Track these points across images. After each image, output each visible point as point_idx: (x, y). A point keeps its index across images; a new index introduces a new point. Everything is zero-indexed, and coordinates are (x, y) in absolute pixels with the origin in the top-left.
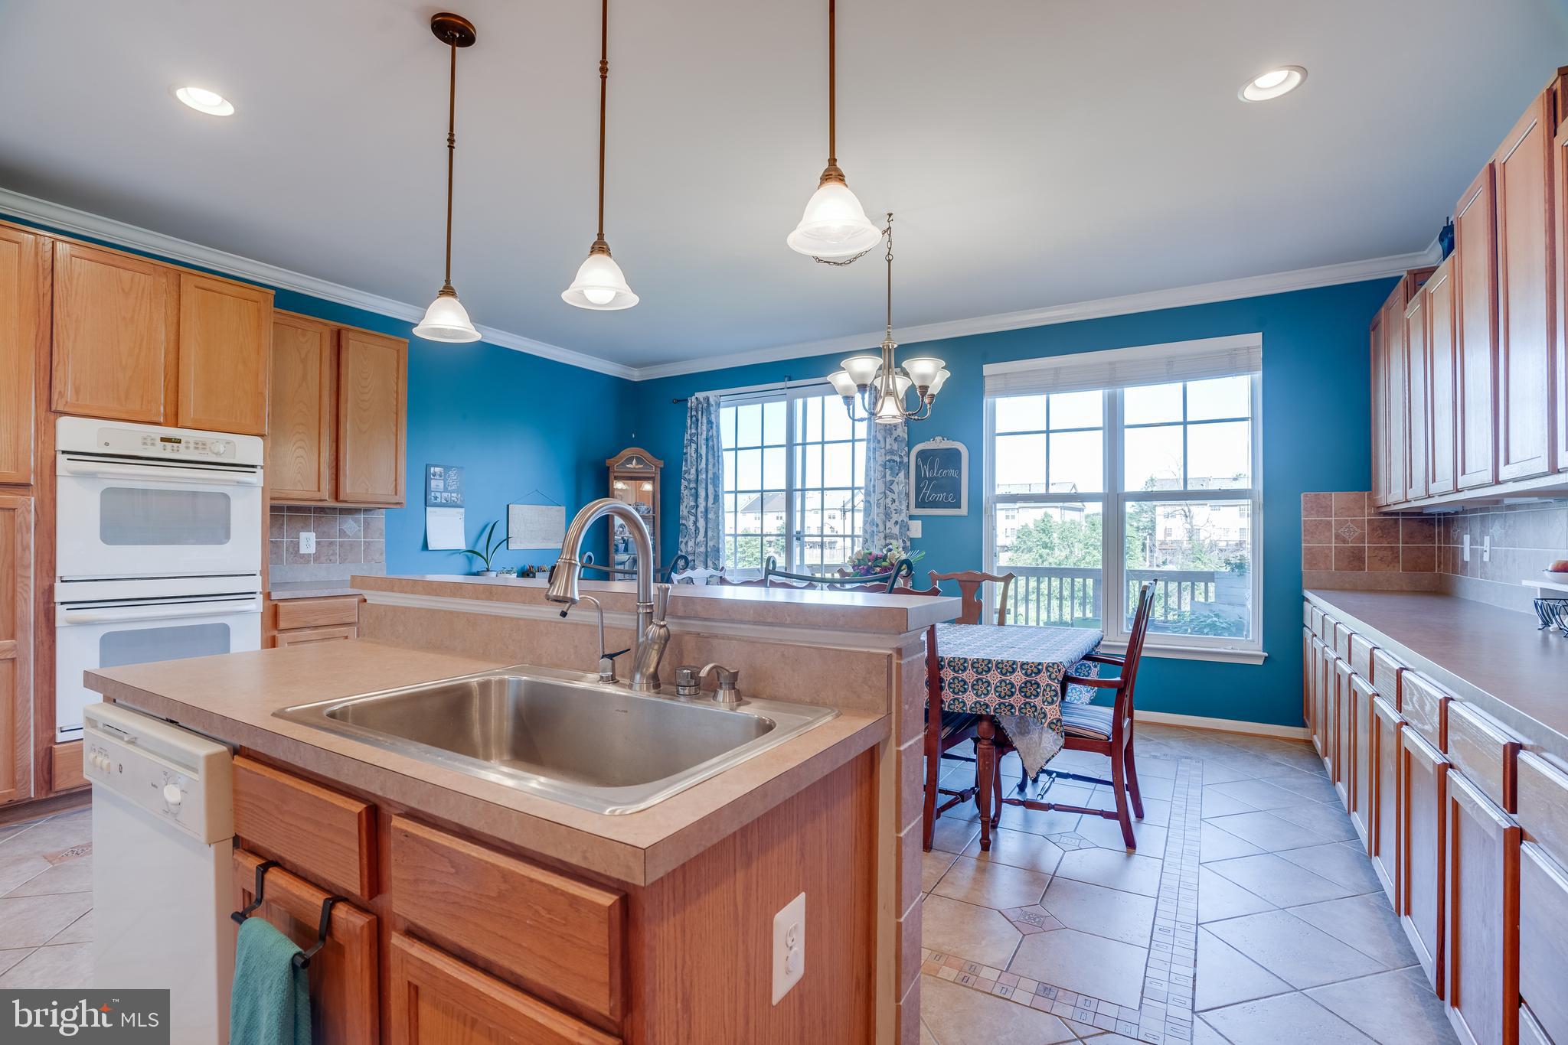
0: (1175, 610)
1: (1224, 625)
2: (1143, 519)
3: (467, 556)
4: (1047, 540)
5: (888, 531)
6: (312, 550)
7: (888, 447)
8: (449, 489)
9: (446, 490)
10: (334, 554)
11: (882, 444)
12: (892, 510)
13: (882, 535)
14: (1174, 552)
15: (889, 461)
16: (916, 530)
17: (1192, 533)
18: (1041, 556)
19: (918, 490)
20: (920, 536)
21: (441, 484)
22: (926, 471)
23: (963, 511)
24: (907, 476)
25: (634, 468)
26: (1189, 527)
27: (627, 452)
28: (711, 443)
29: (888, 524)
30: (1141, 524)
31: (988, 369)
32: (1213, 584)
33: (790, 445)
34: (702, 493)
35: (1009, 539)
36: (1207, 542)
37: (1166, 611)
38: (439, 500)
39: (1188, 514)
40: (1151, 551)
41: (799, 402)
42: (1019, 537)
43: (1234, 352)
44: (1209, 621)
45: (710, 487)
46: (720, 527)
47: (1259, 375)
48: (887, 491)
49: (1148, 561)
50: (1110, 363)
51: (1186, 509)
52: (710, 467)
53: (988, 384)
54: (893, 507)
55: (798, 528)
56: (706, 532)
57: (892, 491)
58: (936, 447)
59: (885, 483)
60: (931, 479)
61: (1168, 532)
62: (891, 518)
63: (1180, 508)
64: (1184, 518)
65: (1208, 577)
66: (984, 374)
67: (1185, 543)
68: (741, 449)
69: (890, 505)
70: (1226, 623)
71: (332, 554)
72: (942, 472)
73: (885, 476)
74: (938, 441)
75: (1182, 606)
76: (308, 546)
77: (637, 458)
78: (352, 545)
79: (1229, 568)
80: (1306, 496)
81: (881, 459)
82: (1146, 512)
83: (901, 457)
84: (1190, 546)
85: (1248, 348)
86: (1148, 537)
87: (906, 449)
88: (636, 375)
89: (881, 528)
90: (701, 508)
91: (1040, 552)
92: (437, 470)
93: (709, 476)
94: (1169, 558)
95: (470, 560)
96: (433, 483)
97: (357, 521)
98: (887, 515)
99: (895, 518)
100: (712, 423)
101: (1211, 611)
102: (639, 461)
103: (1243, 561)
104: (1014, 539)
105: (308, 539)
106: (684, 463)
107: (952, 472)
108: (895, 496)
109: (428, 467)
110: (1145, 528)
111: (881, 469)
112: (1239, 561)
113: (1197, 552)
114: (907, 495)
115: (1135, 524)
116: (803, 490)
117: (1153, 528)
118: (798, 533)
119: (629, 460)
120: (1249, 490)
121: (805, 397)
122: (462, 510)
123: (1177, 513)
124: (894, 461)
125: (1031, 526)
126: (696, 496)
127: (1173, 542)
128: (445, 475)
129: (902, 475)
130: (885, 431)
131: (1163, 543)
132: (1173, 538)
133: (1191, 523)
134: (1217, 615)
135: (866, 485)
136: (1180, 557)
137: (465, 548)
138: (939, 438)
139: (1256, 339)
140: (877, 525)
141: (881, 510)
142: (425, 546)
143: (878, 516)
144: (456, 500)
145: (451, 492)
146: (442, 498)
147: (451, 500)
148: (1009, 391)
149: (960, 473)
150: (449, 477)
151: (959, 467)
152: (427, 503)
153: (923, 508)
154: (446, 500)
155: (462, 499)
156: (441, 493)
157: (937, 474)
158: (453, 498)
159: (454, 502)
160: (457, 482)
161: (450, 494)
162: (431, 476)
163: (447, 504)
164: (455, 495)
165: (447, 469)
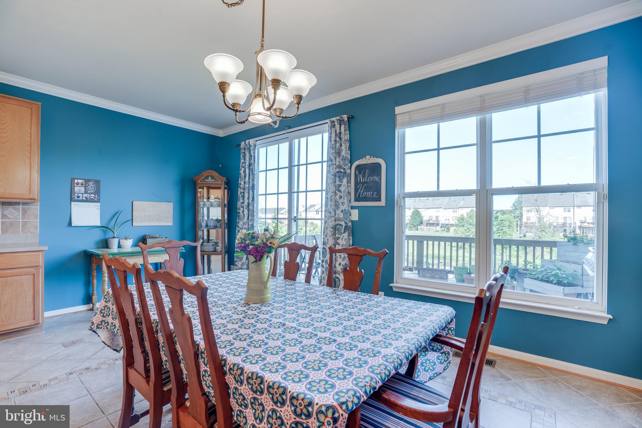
0: (531, 263)
1: (564, 276)
2: (517, 213)
3: (103, 230)
4: (471, 222)
5: (337, 216)
7: (337, 163)
8: (89, 192)
9: (86, 192)
11: (334, 163)
12: (340, 203)
13: (333, 219)
14: (531, 227)
15: (338, 172)
16: (355, 215)
17: (540, 219)
18: (468, 229)
19: (356, 190)
20: (357, 219)
21: (83, 189)
22: (361, 178)
23: (383, 203)
24: (349, 182)
25: (210, 182)
26: (538, 216)
27: (206, 173)
28: (251, 167)
29: (337, 212)
30: (515, 215)
31: (399, 110)
32: (556, 248)
33: (290, 167)
34: (246, 195)
35: (454, 221)
36: (548, 223)
37: (525, 263)
38: (81, 198)
39: (538, 210)
40: (520, 227)
41: (296, 141)
42: (458, 220)
43: (581, 76)
44: (554, 273)
45: (251, 191)
46: (255, 214)
47: (603, 93)
48: (337, 191)
49: (519, 231)
50: (481, 96)
51: (537, 208)
52: (251, 180)
53: (399, 119)
54: (341, 201)
55: (295, 215)
56: (248, 217)
57: (340, 191)
58: (367, 162)
59: (335, 186)
60: (363, 183)
61: (528, 219)
62: (339, 208)
63: (535, 207)
64: (536, 212)
65: (552, 244)
66: (396, 114)
67: (537, 223)
68: (269, 170)
69: (338, 200)
70: (566, 274)
72: (370, 178)
73: (335, 182)
74: (368, 159)
75: (536, 260)
77: (211, 176)
78: (13, 223)
79: (566, 240)
81: (333, 171)
82: (518, 210)
83: (344, 169)
84: (539, 225)
85: (594, 71)
86: (519, 221)
87: (349, 164)
88: (221, 133)
89: (333, 214)
90: (246, 204)
91: (468, 227)
92: (80, 181)
93: (250, 186)
94: (529, 230)
95: (105, 233)
96: (77, 189)
97: (17, 209)
98: (337, 206)
100: (251, 156)
101: (555, 265)
102: (213, 177)
103: (575, 236)
104: (456, 221)
106: (240, 179)
107: (376, 178)
108: (342, 194)
109: (73, 180)
110: (517, 217)
111: (333, 177)
112: (573, 236)
113: (542, 228)
114: (349, 193)
115: (513, 215)
116: (298, 192)
117: (521, 217)
118: (295, 217)
119: (207, 177)
120: (595, 184)
121: (298, 138)
122: (99, 204)
123: (533, 210)
124: (341, 172)
125: (465, 216)
126: (243, 197)
127: (531, 223)
128: (85, 184)
129: (345, 180)
130: (336, 154)
131: (526, 223)
132: (531, 221)
133: (540, 214)
134: (559, 269)
135: (326, 188)
136: (534, 230)
137: (100, 225)
138: (368, 157)
139: (602, 62)
140: (330, 213)
141: (333, 203)
142: (70, 224)
143: (330, 207)
144: (94, 198)
145: (90, 194)
146: (82, 197)
147: (90, 198)
148: (412, 123)
149: (380, 179)
150: (89, 185)
151: (379, 175)
152: (72, 200)
153: (359, 201)
154: (86, 198)
155: (98, 197)
156: (82, 194)
157: (367, 180)
158: (91, 197)
159: (92, 199)
160: (94, 188)
161: (89, 195)
162: (75, 185)
163: (87, 200)
164: (93, 195)
165: (87, 181)
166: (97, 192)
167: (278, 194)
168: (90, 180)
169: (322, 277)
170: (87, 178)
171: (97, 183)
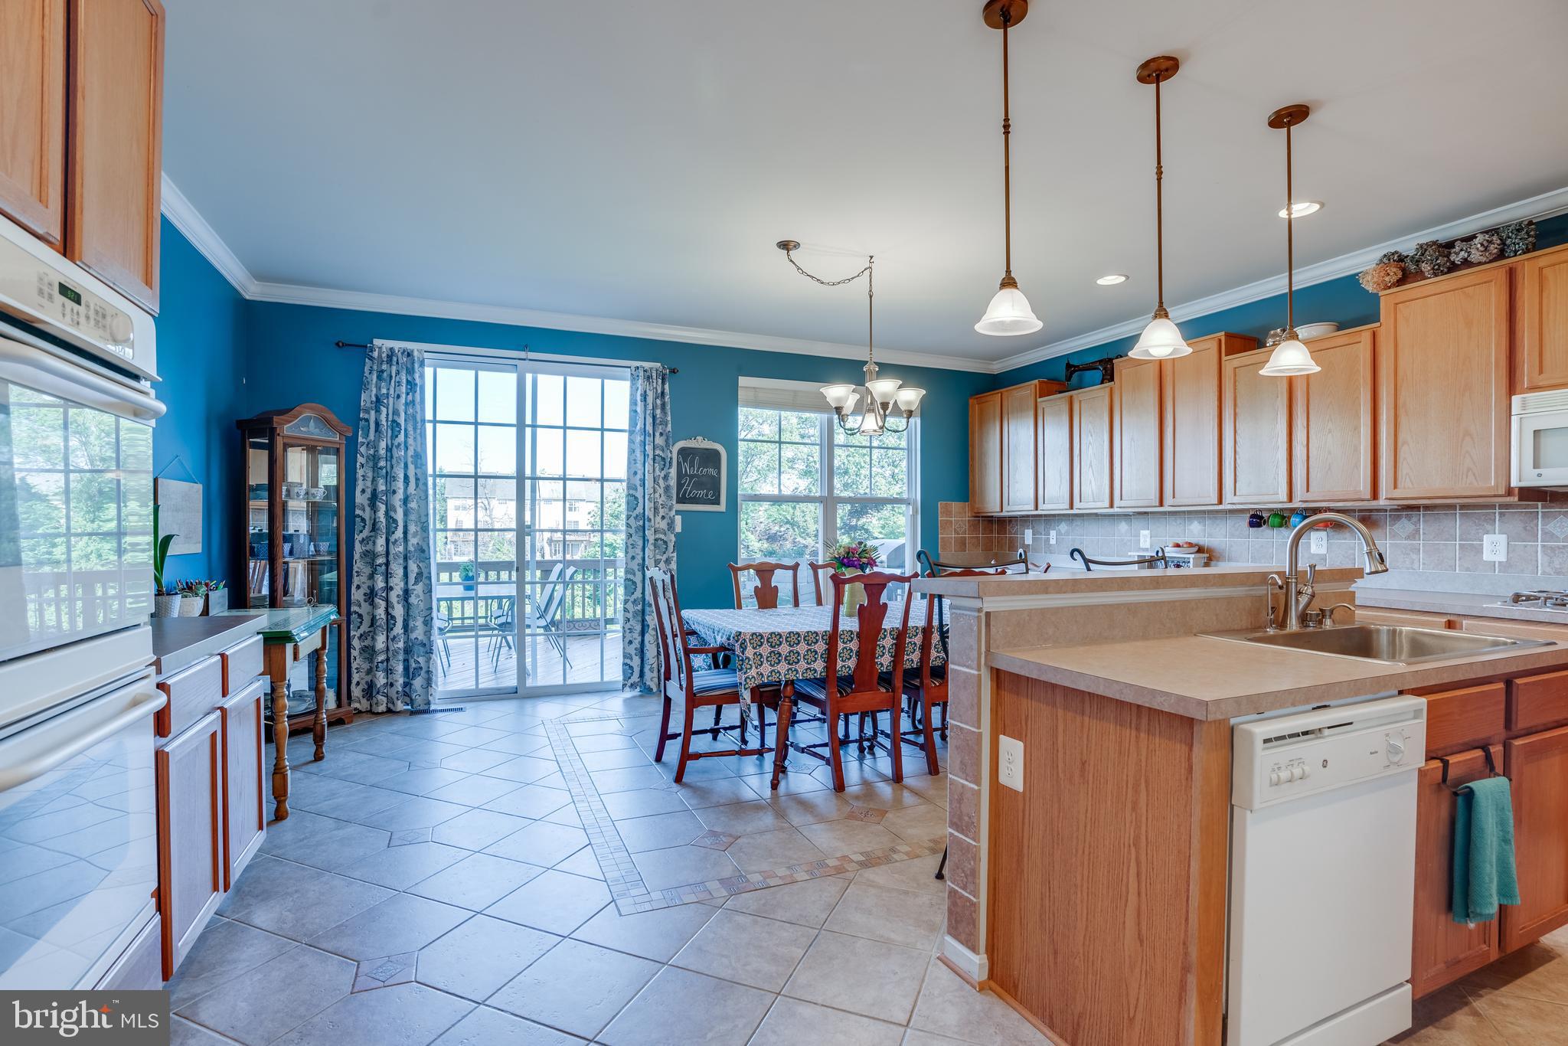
5: (657, 526)
7: (657, 441)
11: (652, 438)
12: (659, 504)
16: (678, 524)
19: (680, 486)
20: (681, 531)
22: (687, 468)
23: (722, 507)
25: (311, 434)
27: (303, 410)
29: (657, 520)
31: (743, 381)
33: (518, 425)
34: (402, 476)
41: (529, 377)
45: (411, 467)
48: (656, 486)
52: (410, 441)
53: (742, 395)
54: (660, 501)
57: (659, 486)
58: (697, 446)
59: (655, 477)
60: (692, 477)
66: (738, 387)
69: (658, 500)
72: (703, 470)
73: (655, 471)
74: (700, 441)
80: (941, 504)
81: (651, 453)
87: (668, 445)
88: (252, 290)
89: (653, 522)
90: (401, 495)
93: (410, 453)
98: (656, 510)
99: (662, 512)
102: (318, 423)
107: (712, 471)
111: (652, 463)
114: (670, 490)
116: (534, 478)
119: (305, 420)
121: (535, 372)
124: (660, 456)
135: (628, 479)
138: (700, 438)
140: (650, 520)
141: (653, 505)
148: (758, 404)
149: (719, 473)
151: (718, 467)
153: (684, 503)
157: (697, 471)
167: (476, 477)
169: (626, 629)
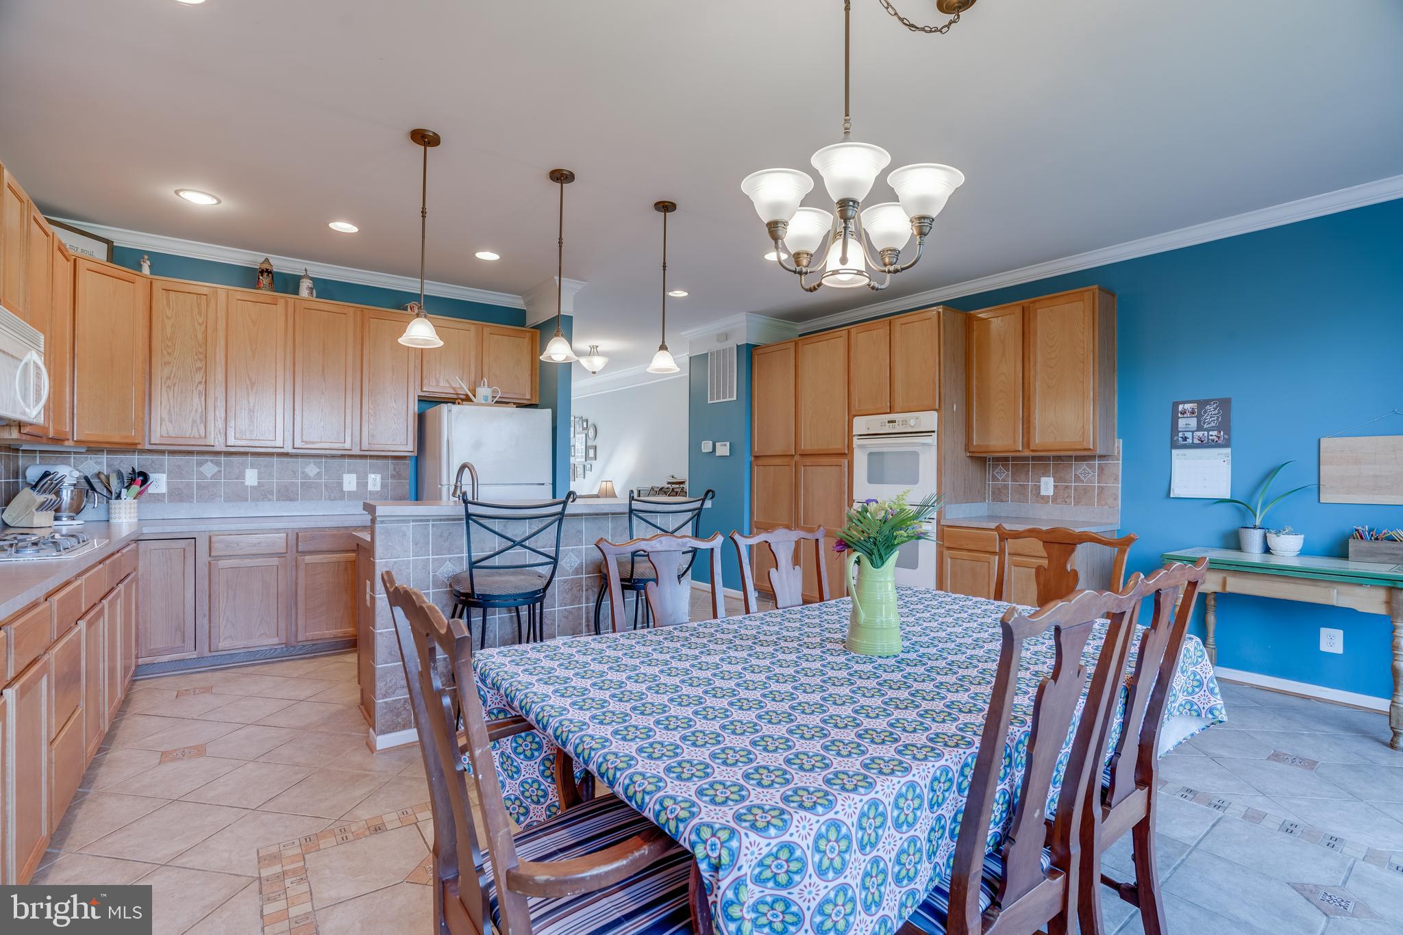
3: (1239, 509)
6: (1050, 492)
8: (1205, 426)
9: (1199, 428)
10: (1069, 497)
21: (1193, 422)
38: (1189, 441)
71: (1068, 497)
76: (1047, 489)
78: (1086, 490)
92: (1188, 406)
95: (1243, 514)
96: (1182, 423)
97: (1091, 467)
105: (1047, 484)
109: (1176, 405)
122: (1228, 451)
128: (1199, 412)
137: (1230, 498)
142: (1171, 493)
144: (1216, 439)
145: (1208, 430)
146: (1193, 438)
147: (1208, 439)
150: (1205, 412)
152: (1174, 445)
154: (1200, 439)
155: (1226, 436)
156: (1193, 432)
158: (1210, 438)
159: (1213, 441)
160: (1218, 417)
161: (1206, 433)
162: (1180, 415)
163: (1202, 444)
164: (1215, 433)
165: (1202, 404)
166: (1225, 425)
168: (1207, 402)
170: (1202, 397)
171: (1225, 404)
